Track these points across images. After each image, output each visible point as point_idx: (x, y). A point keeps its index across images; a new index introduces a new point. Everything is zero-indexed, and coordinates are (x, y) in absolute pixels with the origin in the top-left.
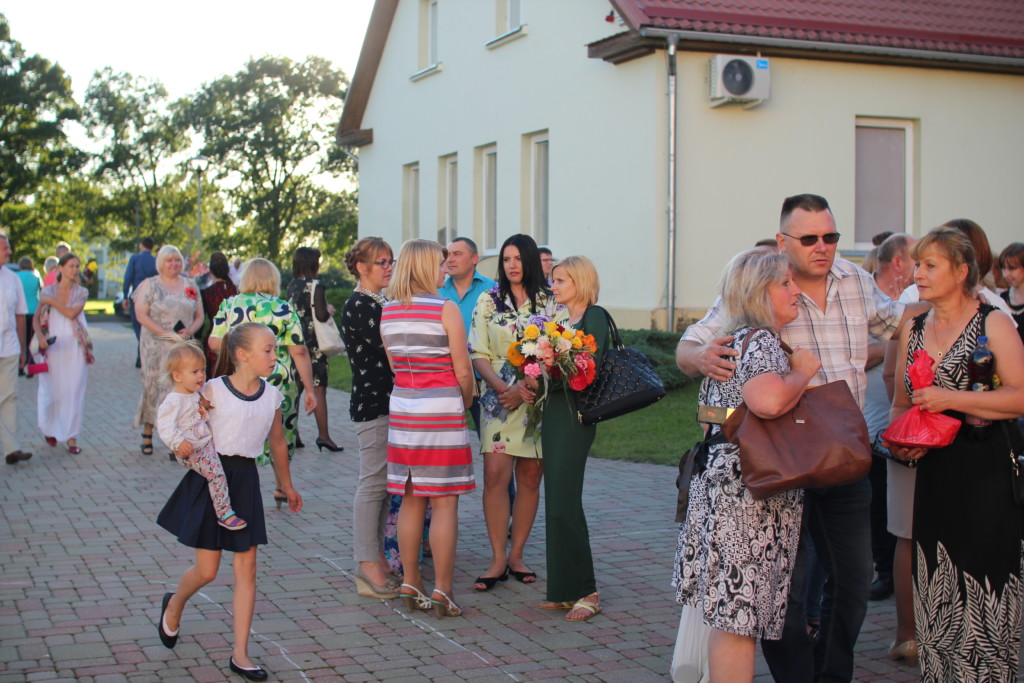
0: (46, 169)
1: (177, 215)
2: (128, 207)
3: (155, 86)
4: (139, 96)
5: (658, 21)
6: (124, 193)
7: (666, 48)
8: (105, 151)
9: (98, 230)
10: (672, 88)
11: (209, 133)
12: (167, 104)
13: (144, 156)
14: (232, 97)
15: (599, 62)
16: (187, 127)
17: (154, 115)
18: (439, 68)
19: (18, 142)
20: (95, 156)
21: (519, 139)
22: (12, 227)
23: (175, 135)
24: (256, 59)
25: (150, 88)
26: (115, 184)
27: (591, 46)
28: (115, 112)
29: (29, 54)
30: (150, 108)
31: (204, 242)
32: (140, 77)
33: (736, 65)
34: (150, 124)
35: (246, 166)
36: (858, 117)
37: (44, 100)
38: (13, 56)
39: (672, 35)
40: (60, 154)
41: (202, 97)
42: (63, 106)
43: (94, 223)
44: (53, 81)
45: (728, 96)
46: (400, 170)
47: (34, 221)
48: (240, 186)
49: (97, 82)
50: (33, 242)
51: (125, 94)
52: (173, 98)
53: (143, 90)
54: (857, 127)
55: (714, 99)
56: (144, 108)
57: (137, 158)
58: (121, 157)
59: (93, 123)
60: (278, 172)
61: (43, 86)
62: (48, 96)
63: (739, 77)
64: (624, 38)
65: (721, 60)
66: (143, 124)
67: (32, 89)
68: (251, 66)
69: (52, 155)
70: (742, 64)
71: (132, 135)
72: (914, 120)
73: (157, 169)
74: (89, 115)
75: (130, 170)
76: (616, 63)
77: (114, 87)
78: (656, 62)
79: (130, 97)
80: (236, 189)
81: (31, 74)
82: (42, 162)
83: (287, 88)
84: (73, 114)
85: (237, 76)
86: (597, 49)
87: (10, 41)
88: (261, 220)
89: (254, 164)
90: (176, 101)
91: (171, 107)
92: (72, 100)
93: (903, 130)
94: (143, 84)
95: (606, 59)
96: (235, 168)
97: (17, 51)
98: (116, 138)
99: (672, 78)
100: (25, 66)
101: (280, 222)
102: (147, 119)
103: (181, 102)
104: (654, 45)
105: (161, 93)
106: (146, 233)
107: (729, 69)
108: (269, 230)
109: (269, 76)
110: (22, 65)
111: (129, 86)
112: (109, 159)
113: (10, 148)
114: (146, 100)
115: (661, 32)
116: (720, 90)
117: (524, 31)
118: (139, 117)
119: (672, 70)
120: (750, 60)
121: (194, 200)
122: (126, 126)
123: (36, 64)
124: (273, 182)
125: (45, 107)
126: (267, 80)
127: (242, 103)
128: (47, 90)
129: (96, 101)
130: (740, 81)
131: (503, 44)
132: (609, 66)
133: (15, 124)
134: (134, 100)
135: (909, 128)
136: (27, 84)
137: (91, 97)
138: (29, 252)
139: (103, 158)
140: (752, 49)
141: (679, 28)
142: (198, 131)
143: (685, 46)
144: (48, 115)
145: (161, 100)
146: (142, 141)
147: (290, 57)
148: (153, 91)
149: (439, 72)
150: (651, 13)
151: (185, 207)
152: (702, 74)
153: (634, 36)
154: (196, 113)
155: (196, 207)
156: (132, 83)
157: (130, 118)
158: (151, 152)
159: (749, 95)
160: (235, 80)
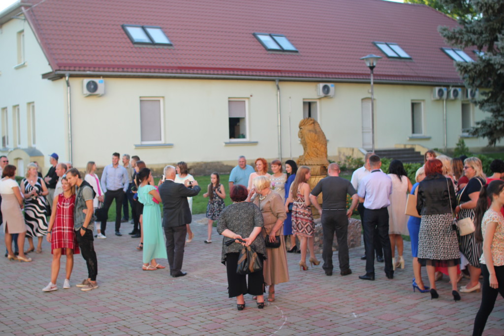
5: (62, 68)
7: (65, 77)
10: (69, 91)
15: (47, 80)
21: (26, 105)
27: (43, 75)
33: (91, 83)
36: (140, 97)
39: (67, 73)
45: (89, 93)
54: (141, 101)
55: (84, 94)
63: (92, 87)
64: (52, 74)
65: (86, 81)
70: (93, 82)
72: (163, 97)
76: (52, 80)
78: (62, 83)
86: (45, 76)
93: (159, 101)
95: (49, 79)
99: (69, 88)
104: (62, 76)
107: (89, 84)
115: (62, 72)
116: (86, 92)
117: (26, 64)
119: (68, 85)
120: (97, 80)
130: (93, 88)
131: (20, 68)
132: (50, 81)
135: (161, 100)
140: (98, 76)
141: (70, 70)
143: (71, 76)
150: (60, 65)
152: (80, 85)
153: (54, 73)
159: (97, 93)
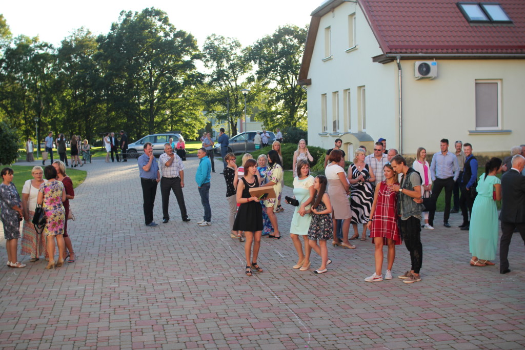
0: (186, 83)
1: (247, 102)
2: (225, 99)
3: (235, 42)
4: (228, 47)
5: (394, 50)
6: (222, 93)
7: (397, 59)
8: (213, 73)
9: (210, 110)
10: (400, 74)
11: (260, 64)
12: (241, 50)
13: (231, 74)
14: (271, 45)
15: (377, 63)
16: (251, 61)
17: (235, 56)
18: (332, 57)
19: (174, 71)
20: (209, 76)
21: (356, 88)
22: (172, 110)
23: (244, 65)
24: (282, 27)
25: (233, 43)
26: (218, 88)
27: (374, 58)
28: (217, 55)
29: (178, 30)
30: (233, 52)
31: (260, 114)
32: (228, 38)
33: (424, 65)
34: (234, 59)
35: (279, 78)
36: (476, 80)
37: (185, 51)
38: (171, 31)
39: (398, 56)
40: (192, 76)
41: (257, 47)
42: (194, 53)
43: (209, 107)
44: (189, 41)
45: (421, 76)
46: (321, 96)
47: (181, 106)
48: (276, 87)
49: (208, 42)
50: (182, 116)
51: (221, 46)
52: (243, 47)
53: (229, 44)
54: (476, 84)
55: (416, 77)
56: (230, 53)
57: (227, 76)
58: (220, 75)
59: (208, 61)
60: (294, 81)
61: (185, 44)
62: (187, 48)
63: (424, 69)
64: (382, 57)
65: (418, 63)
66: (230, 60)
67: (180, 46)
68: (279, 31)
69: (189, 76)
70: (426, 64)
71: (226, 65)
72: (501, 80)
73: (237, 81)
74: (205, 57)
75: (224, 82)
76: (383, 64)
77: (216, 43)
78: (393, 66)
79: (224, 48)
80: (274, 89)
81: (179, 39)
82: (185, 80)
83: (297, 40)
84: (198, 57)
85: (273, 36)
86: (375, 59)
87: (169, 25)
88: (286, 103)
89: (282, 77)
90: (245, 48)
91: (242, 51)
92: (198, 50)
93: (497, 83)
94: (230, 41)
95: (379, 62)
96: (274, 79)
97: (173, 29)
98: (218, 67)
99: (400, 71)
100: (176, 36)
101: (295, 104)
102: (232, 58)
103: (247, 48)
104: (393, 59)
105: (238, 45)
106: (234, 111)
107: (421, 66)
108: (290, 107)
109: (288, 35)
110: (174, 35)
111: (224, 42)
112: (215, 77)
113: (170, 73)
114: (231, 49)
115: (393, 55)
116: (418, 74)
117: (357, 47)
118: (228, 56)
119: (399, 68)
120: (429, 62)
121: (255, 94)
122: (222, 62)
123: (181, 34)
124: (291, 85)
125: (185, 54)
126: (287, 37)
127: (276, 49)
128: (186, 46)
129: (208, 50)
130: (425, 71)
131: (351, 51)
132: (381, 64)
133: (172, 62)
134: (226, 49)
135: (499, 83)
136: (177, 44)
137: (206, 48)
138: (180, 121)
139: (212, 77)
140: (431, 58)
141: (401, 53)
142: (255, 63)
143: (402, 58)
144: (186, 58)
145: (238, 48)
146: (230, 68)
147: (297, 26)
148: (234, 44)
149: (332, 59)
150: (391, 48)
151: (250, 98)
152: (411, 68)
153: (384, 56)
154: (254, 54)
155: (256, 98)
156: (225, 41)
157: (224, 58)
158: (234, 73)
159: (429, 75)
160: (272, 38)
